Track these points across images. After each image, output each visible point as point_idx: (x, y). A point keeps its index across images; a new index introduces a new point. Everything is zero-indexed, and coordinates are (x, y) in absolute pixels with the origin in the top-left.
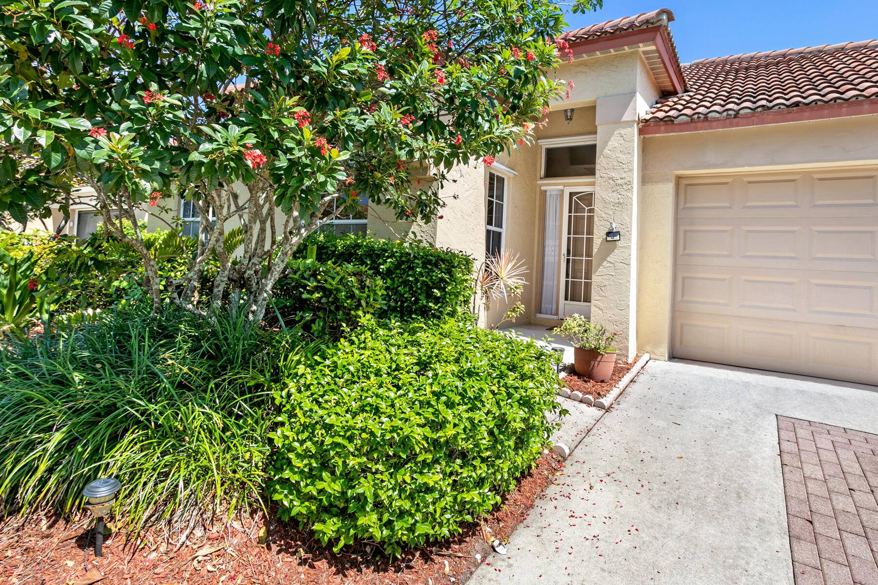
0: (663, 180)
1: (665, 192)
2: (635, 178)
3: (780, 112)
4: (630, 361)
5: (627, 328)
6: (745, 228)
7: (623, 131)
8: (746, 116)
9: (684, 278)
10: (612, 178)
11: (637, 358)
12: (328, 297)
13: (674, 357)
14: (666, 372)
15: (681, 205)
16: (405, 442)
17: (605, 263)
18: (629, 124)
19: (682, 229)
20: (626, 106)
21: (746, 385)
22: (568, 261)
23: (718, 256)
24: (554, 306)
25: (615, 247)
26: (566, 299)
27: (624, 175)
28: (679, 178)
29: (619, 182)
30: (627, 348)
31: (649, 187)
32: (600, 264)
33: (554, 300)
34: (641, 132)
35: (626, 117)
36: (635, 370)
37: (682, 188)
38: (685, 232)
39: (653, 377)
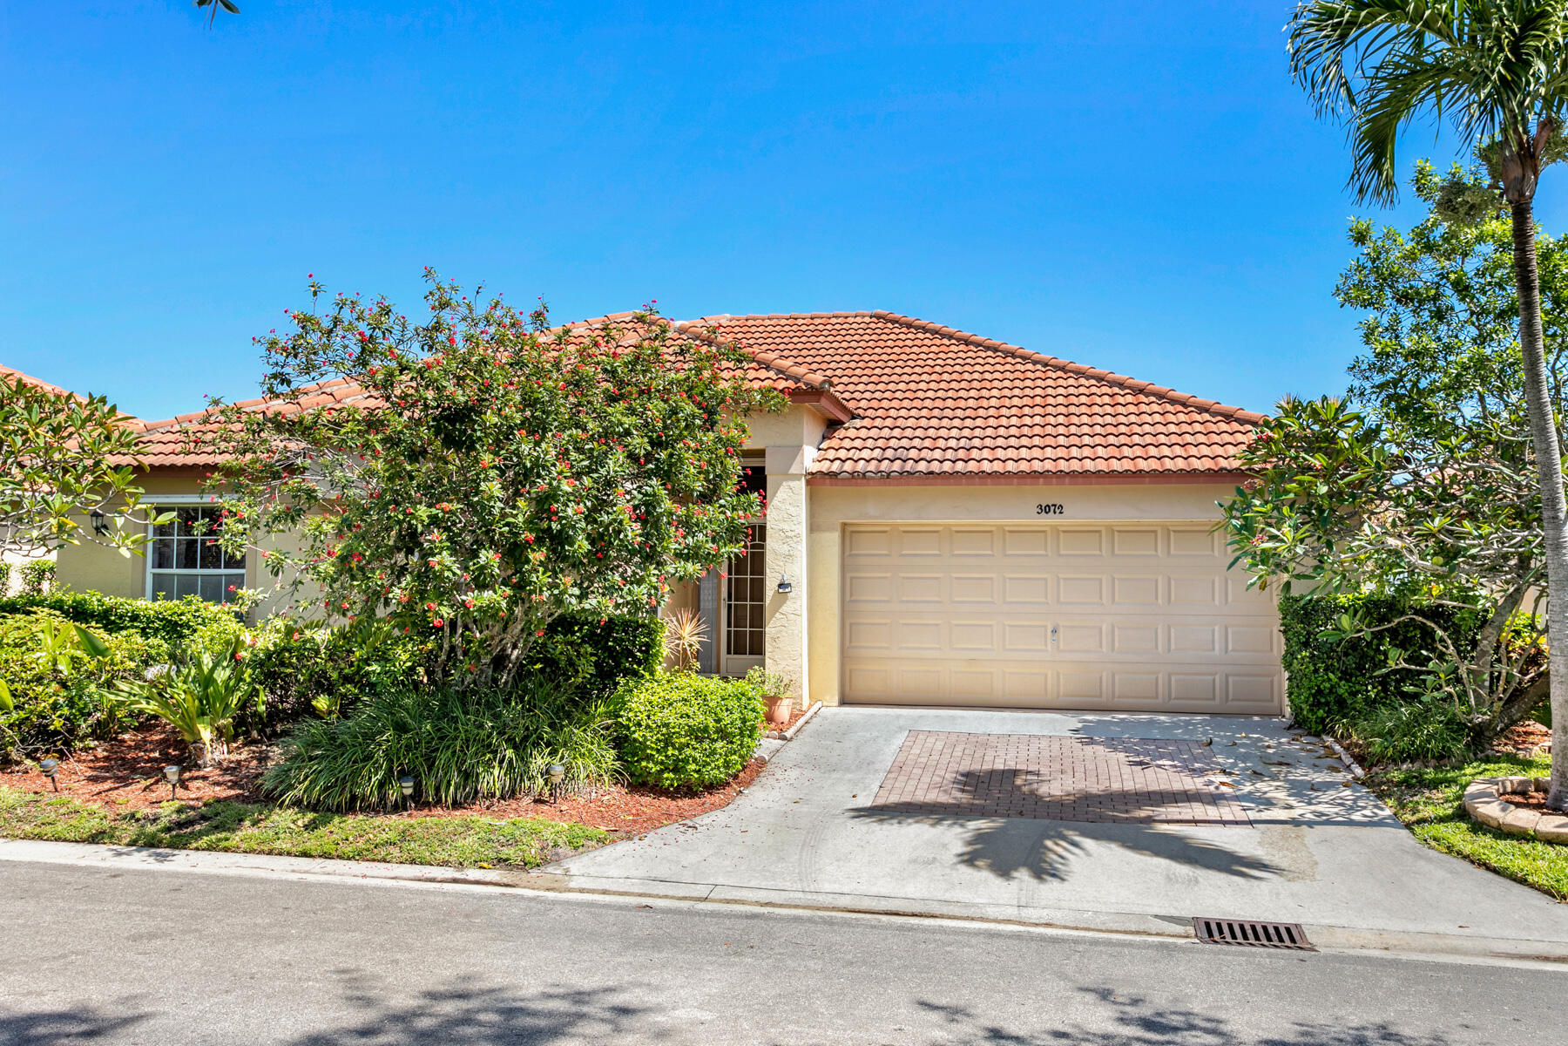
0: (830, 529)
1: (832, 539)
2: (803, 529)
3: (920, 477)
4: (804, 708)
5: (801, 677)
6: (902, 575)
7: (792, 484)
8: (895, 478)
9: (851, 624)
10: (782, 530)
11: (811, 706)
12: (551, 667)
13: (843, 702)
14: (836, 714)
15: (847, 553)
16: (706, 729)
17: (777, 615)
18: (796, 477)
19: (848, 575)
20: (794, 458)
21: (898, 717)
22: (730, 606)
23: (880, 601)
24: (714, 662)
25: (787, 599)
26: (729, 652)
27: (794, 528)
28: (844, 525)
29: (789, 534)
30: (801, 697)
31: (817, 536)
32: (773, 616)
33: (714, 655)
34: (808, 483)
35: (794, 470)
36: (808, 715)
37: (847, 534)
38: (852, 578)
39: (825, 718)
